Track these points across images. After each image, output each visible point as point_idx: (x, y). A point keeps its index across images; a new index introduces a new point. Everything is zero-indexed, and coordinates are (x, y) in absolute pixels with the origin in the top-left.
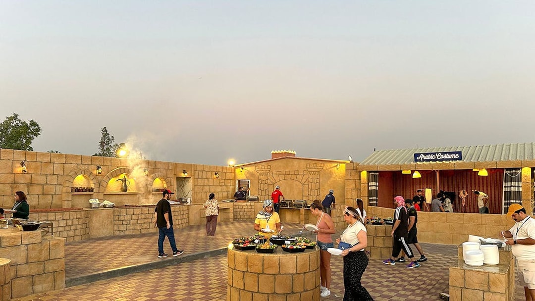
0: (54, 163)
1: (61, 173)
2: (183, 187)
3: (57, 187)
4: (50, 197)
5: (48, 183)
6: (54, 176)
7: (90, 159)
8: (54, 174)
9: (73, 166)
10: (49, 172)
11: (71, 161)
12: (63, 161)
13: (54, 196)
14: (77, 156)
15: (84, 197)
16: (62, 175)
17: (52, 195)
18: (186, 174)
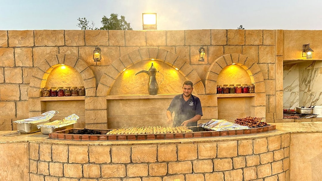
0: (14, 48)
1: (29, 63)
2: (309, 82)
3: (24, 89)
4: (12, 105)
5: (7, 81)
6: (18, 70)
7: (82, 37)
8: (15, 67)
9: (48, 50)
10: (6, 63)
11: (45, 42)
12: (30, 42)
13: (19, 104)
14: (54, 33)
15: (74, 105)
16: (30, 68)
17: (16, 102)
18: (309, 53)
